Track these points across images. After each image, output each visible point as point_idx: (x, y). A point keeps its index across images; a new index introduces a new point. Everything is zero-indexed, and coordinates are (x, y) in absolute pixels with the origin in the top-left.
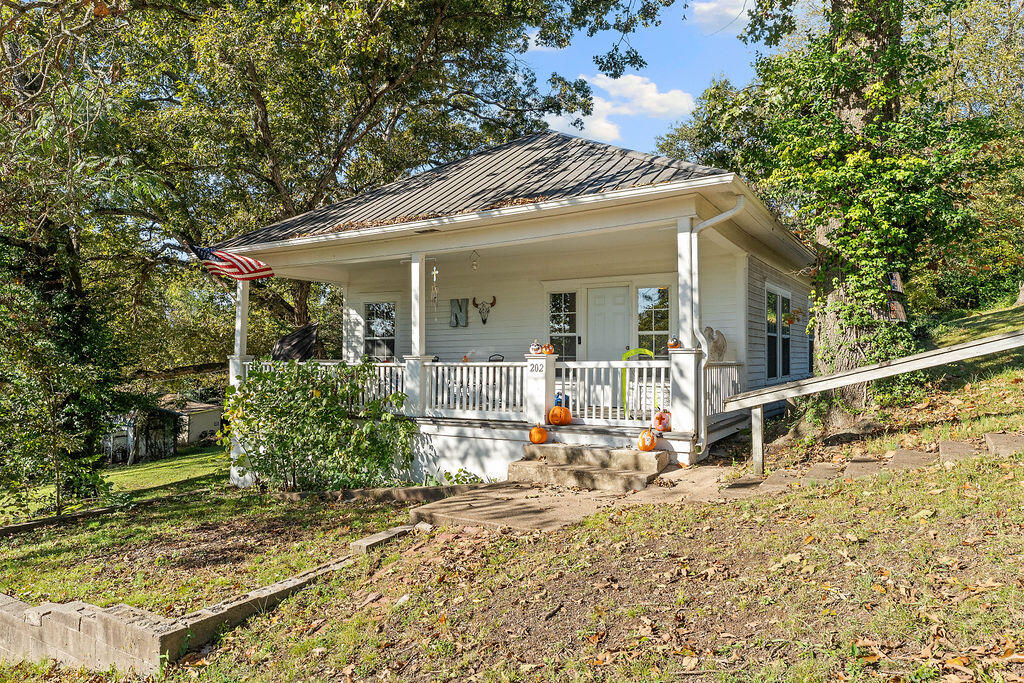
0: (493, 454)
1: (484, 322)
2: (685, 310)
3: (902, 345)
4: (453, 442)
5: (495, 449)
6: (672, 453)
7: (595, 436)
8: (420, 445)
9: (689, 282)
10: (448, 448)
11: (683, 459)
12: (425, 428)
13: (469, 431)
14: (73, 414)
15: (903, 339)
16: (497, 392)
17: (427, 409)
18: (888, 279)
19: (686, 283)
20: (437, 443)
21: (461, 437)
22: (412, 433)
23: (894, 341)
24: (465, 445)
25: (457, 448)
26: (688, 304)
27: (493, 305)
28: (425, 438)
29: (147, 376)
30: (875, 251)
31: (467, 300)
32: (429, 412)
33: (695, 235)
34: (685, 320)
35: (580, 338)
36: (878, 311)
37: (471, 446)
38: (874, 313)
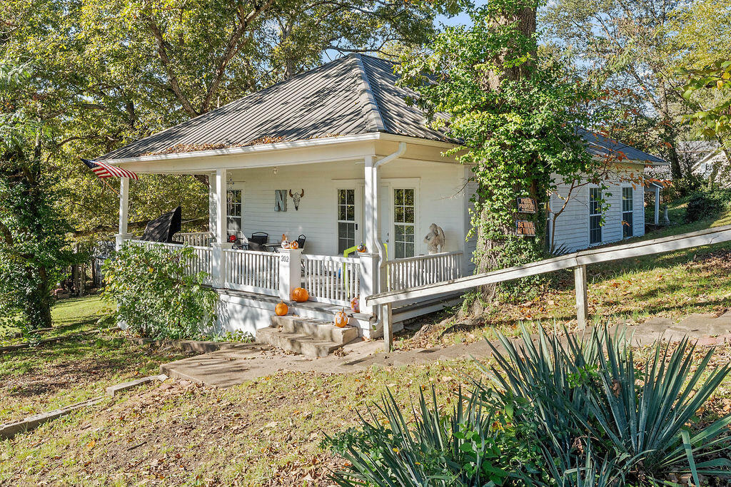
0: (260, 318)
1: (297, 208)
2: (369, 224)
3: (525, 255)
4: (238, 307)
5: (262, 315)
6: (360, 330)
7: (317, 312)
8: (220, 309)
9: (371, 203)
10: (236, 311)
11: (367, 334)
12: (223, 297)
13: (247, 301)
14: (31, 268)
15: (526, 250)
16: (265, 273)
17: (226, 283)
18: (515, 203)
19: (369, 204)
20: (229, 307)
21: (242, 304)
22: (214, 299)
23: (519, 251)
24: (245, 310)
25: (241, 312)
26: (371, 219)
27: (302, 196)
28: (223, 304)
29: (104, 230)
30: (503, 183)
31: (286, 191)
32: (227, 285)
33: (375, 169)
34: (369, 230)
35: (357, 225)
36: (508, 228)
37: (248, 311)
38: (505, 229)
